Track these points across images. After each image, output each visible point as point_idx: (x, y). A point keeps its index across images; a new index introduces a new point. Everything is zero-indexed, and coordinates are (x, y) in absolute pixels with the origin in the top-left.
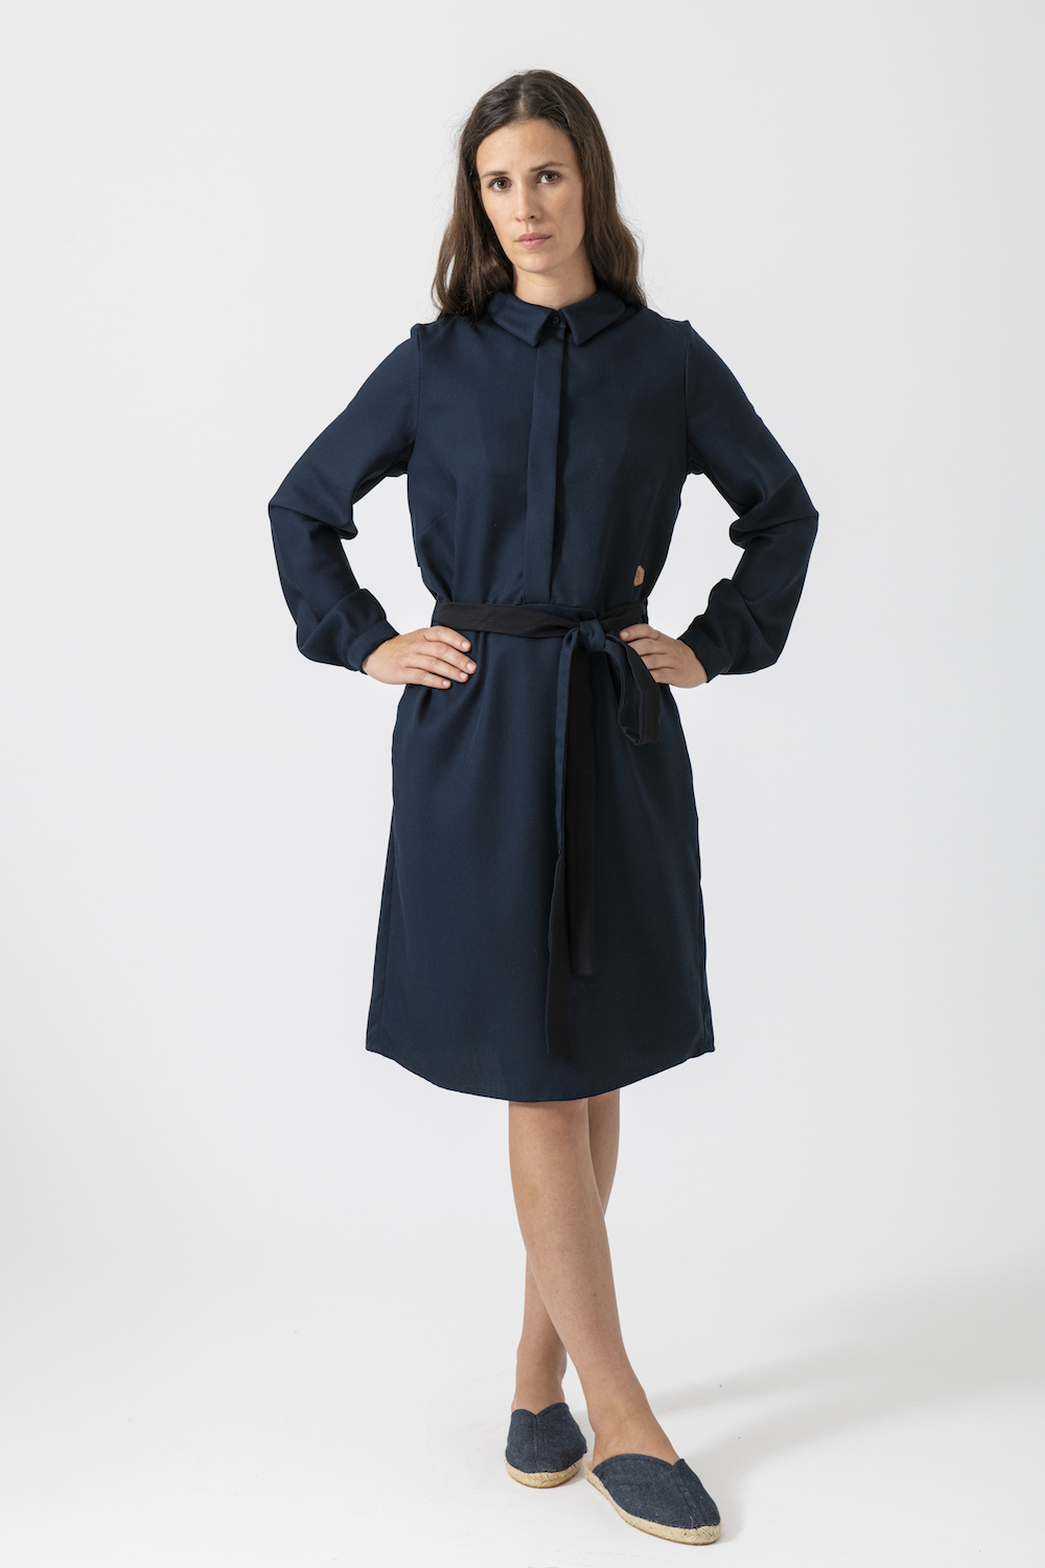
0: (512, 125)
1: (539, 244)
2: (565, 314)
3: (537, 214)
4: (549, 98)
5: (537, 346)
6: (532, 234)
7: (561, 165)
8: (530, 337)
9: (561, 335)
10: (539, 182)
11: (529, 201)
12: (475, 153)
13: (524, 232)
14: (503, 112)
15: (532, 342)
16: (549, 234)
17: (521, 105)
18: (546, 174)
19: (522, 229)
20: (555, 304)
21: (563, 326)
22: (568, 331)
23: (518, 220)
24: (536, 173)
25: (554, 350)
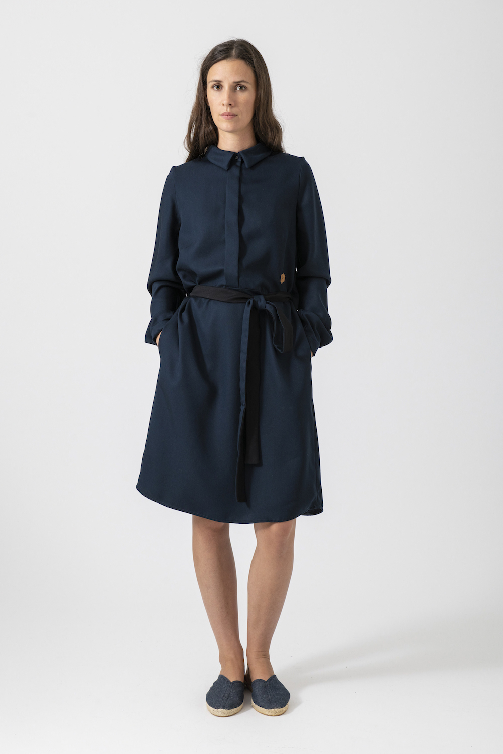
0: (228, 59)
1: (231, 118)
2: (241, 154)
3: (233, 103)
4: (247, 51)
5: (228, 170)
6: (229, 113)
7: (248, 83)
8: (225, 165)
9: (239, 164)
10: (236, 89)
11: (230, 97)
12: (208, 71)
13: (225, 111)
14: (225, 53)
15: (226, 168)
16: (236, 114)
17: (234, 52)
18: (238, 86)
19: (225, 109)
20: (237, 150)
21: (240, 160)
22: (243, 162)
23: (223, 105)
24: (235, 84)
25: (235, 171)
